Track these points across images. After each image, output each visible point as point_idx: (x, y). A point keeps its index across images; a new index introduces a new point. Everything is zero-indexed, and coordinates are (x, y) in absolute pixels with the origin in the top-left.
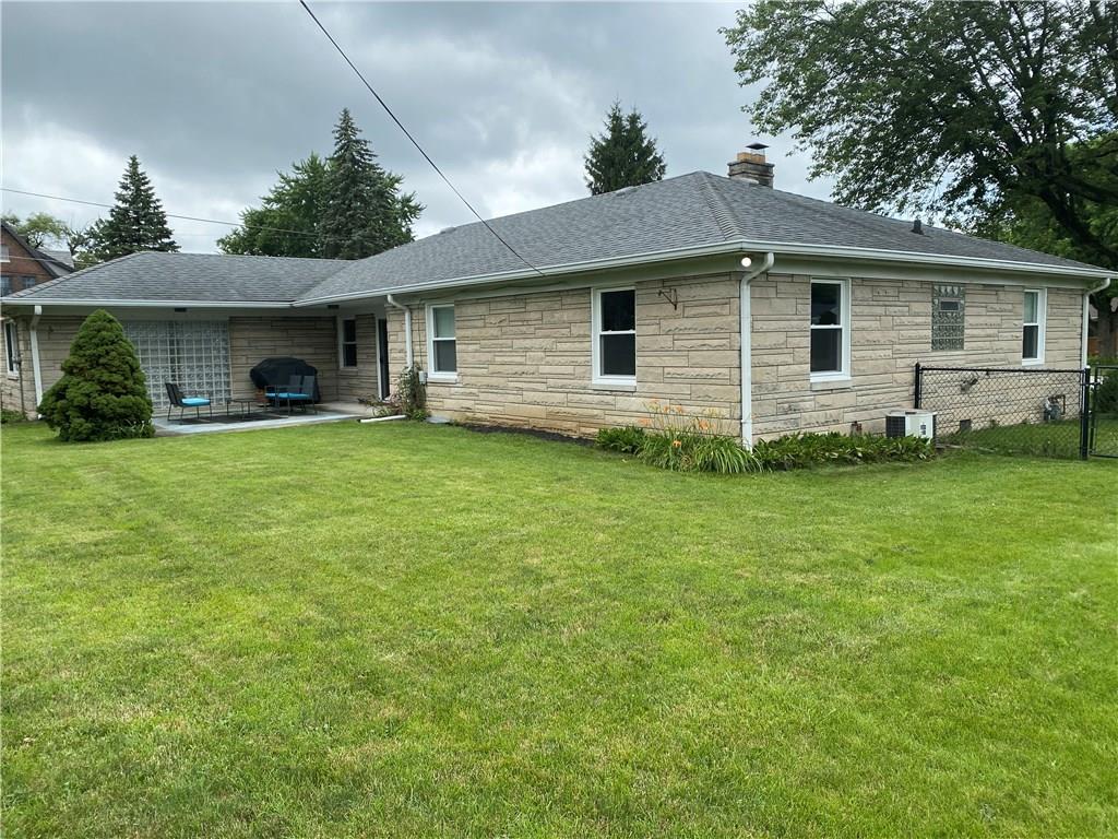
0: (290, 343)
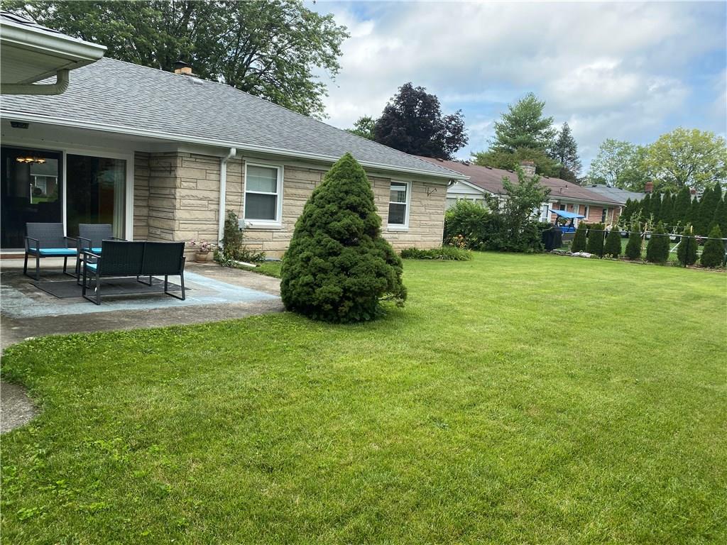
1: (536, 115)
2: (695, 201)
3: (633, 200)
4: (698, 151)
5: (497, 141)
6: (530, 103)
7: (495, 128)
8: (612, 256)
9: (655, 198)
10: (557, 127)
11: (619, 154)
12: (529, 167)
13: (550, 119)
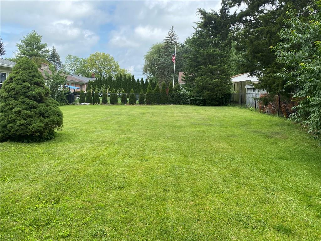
1: (38, 41)
2: (114, 81)
3: (91, 81)
4: (105, 61)
5: (19, 53)
6: (34, 35)
7: (17, 46)
8: (97, 103)
9: (99, 80)
10: (49, 48)
11: (74, 62)
12: (46, 66)
13: (46, 44)
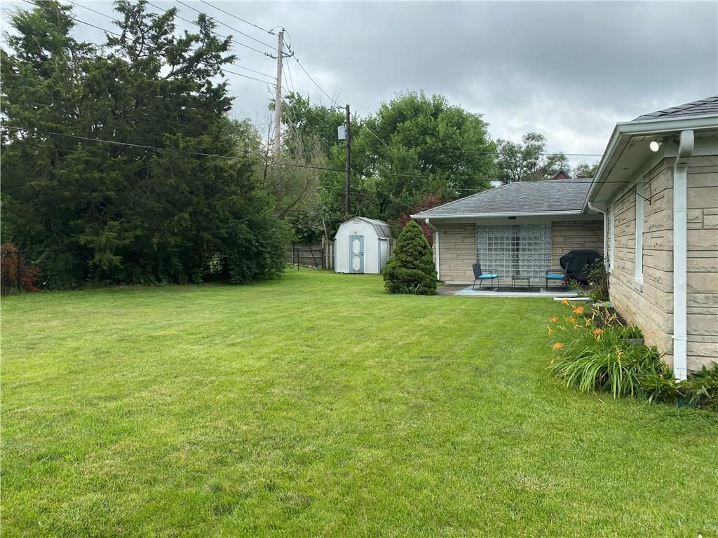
0: (595, 240)
